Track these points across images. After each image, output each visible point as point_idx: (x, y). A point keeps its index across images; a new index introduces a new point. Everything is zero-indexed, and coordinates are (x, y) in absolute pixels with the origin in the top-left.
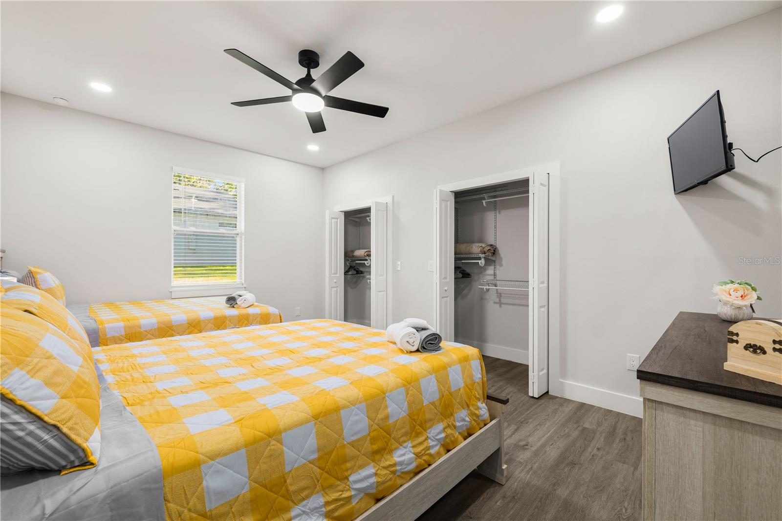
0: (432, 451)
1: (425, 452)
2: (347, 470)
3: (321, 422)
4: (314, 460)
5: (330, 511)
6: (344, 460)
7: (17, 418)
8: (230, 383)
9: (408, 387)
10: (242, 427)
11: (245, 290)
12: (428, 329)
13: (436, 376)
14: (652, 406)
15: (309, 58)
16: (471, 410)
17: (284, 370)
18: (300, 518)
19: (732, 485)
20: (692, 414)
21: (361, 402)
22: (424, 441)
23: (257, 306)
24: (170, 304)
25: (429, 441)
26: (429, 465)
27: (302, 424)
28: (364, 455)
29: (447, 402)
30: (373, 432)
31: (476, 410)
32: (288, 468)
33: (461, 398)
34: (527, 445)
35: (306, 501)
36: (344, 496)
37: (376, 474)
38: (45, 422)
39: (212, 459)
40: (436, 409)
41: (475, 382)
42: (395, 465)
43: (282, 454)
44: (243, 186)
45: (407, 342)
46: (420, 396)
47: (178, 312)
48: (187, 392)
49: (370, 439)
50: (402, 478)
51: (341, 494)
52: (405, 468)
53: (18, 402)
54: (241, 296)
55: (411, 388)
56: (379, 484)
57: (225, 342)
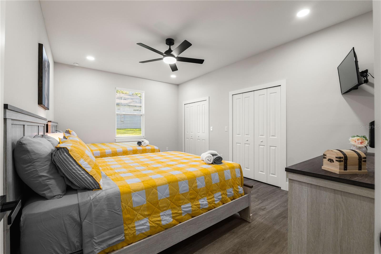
0: (216, 202)
1: (213, 202)
2: (180, 203)
3: (171, 185)
4: (168, 197)
5: (174, 216)
6: (180, 199)
7: (83, 172)
8: (139, 171)
9: (205, 176)
10: (144, 183)
11: (145, 139)
12: (217, 155)
13: (218, 173)
14: (291, 181)
15: (170, 42)
16: (234, 189)
17: (159, 168)
18: (163, 216)
19: (316, 210)
20: (304, 184)
21: (186, 180)
22: (213, 198)
23: (149, 146)
24: (115, 144)
25: (215, 198)
26: (215, 208)
27: (164, 185)
28: (187, 199)
29: (223, 184)
30: (191, 191)
31: (237, 189)
32: (159, 199)
33: (230, 183)
34: (265, 209)
35: (165, 211)
36: (179, 212)
37: (192, 207)
38: (89, 174)
39: (135, 192)
40: (218, 186)
41: (237, 178)
42: (199, 205)
43: (157, 193)
44: (144, 94)
45: (208, 160)
46: (211, 180)
47: (119, 148)
48: (125, 173)
49: (190, 194)
50: (203, 211)
51: (178, 211)
52: (204, 207)
53: (83, 168)
54: (143, 141)
55: (207, 177)
56: (193, 211)
57: (138, 158)
